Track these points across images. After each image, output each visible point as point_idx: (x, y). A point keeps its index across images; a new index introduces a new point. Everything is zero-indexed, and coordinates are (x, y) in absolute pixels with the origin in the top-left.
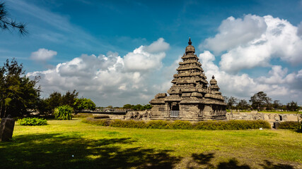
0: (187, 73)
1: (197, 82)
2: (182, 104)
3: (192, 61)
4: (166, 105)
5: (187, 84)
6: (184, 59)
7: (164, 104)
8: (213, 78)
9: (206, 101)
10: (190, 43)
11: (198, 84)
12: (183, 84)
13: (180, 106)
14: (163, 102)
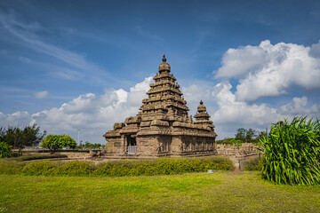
0: (158, 96)
1: (169, 107)
2: (140, 136)
3: (165, 82)
4: (122, 139)
5: (154, 110)
6: (156, 80)
7: (120, 137)
8: (201, 103)
9: (174, 132)
10: (164, 60)
11: (170, 110)
12: (150, 110)
13: (138, 139)
14: (118, 135)
